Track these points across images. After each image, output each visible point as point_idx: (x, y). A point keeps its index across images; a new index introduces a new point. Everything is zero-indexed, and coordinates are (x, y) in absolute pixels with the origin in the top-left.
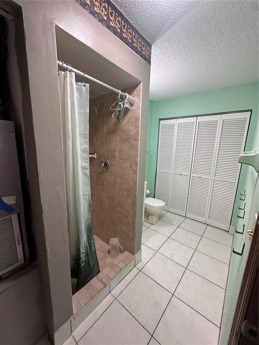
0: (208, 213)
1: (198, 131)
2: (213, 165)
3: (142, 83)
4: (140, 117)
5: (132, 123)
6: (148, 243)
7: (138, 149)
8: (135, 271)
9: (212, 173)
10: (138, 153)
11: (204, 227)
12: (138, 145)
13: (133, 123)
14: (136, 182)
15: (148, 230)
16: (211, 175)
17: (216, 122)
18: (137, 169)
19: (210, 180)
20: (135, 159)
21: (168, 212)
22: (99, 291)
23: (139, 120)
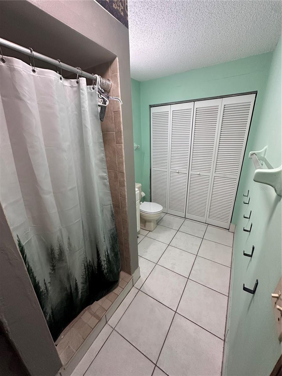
0: (208, 212)
1: (196, 120)
2: (213, 160)
3: (117, 59)
4: (121, 110)
5: (110, 118)
6: (147, 255)
7: (122, 155)
8: (134, 291)
9: (212, 169)
10: (123, 160)
11: (204, 227)
12: (121, 149)
13: (112, 118)
14: (125, 196)
15: (146, 239)
16: (211, 172)
17: (216, 108)
18: (125, 181)
19: (211, 177)
20: (120, 167)
21: (167, 214)
22: (93, 328)
23: (120, 114)
